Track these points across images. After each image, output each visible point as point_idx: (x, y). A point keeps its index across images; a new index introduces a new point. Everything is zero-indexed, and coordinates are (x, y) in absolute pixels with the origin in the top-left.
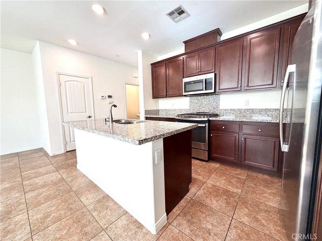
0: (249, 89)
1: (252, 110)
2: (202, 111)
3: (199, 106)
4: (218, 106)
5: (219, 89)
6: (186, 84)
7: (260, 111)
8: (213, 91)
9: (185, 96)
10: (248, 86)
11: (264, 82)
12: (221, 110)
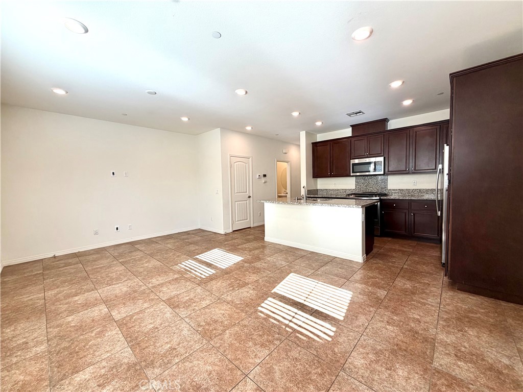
0: (416, 172)
1: (420, 190)
2: (369, 191)
3: (366, 186)
4: (386, 187)
5: (388, 171)
6: (354, 165)
7: (427, 191)
8: (382, 173)
9: (352, 176)
10: (415, 170)
11: (429, 167)
12: (390, 190)
